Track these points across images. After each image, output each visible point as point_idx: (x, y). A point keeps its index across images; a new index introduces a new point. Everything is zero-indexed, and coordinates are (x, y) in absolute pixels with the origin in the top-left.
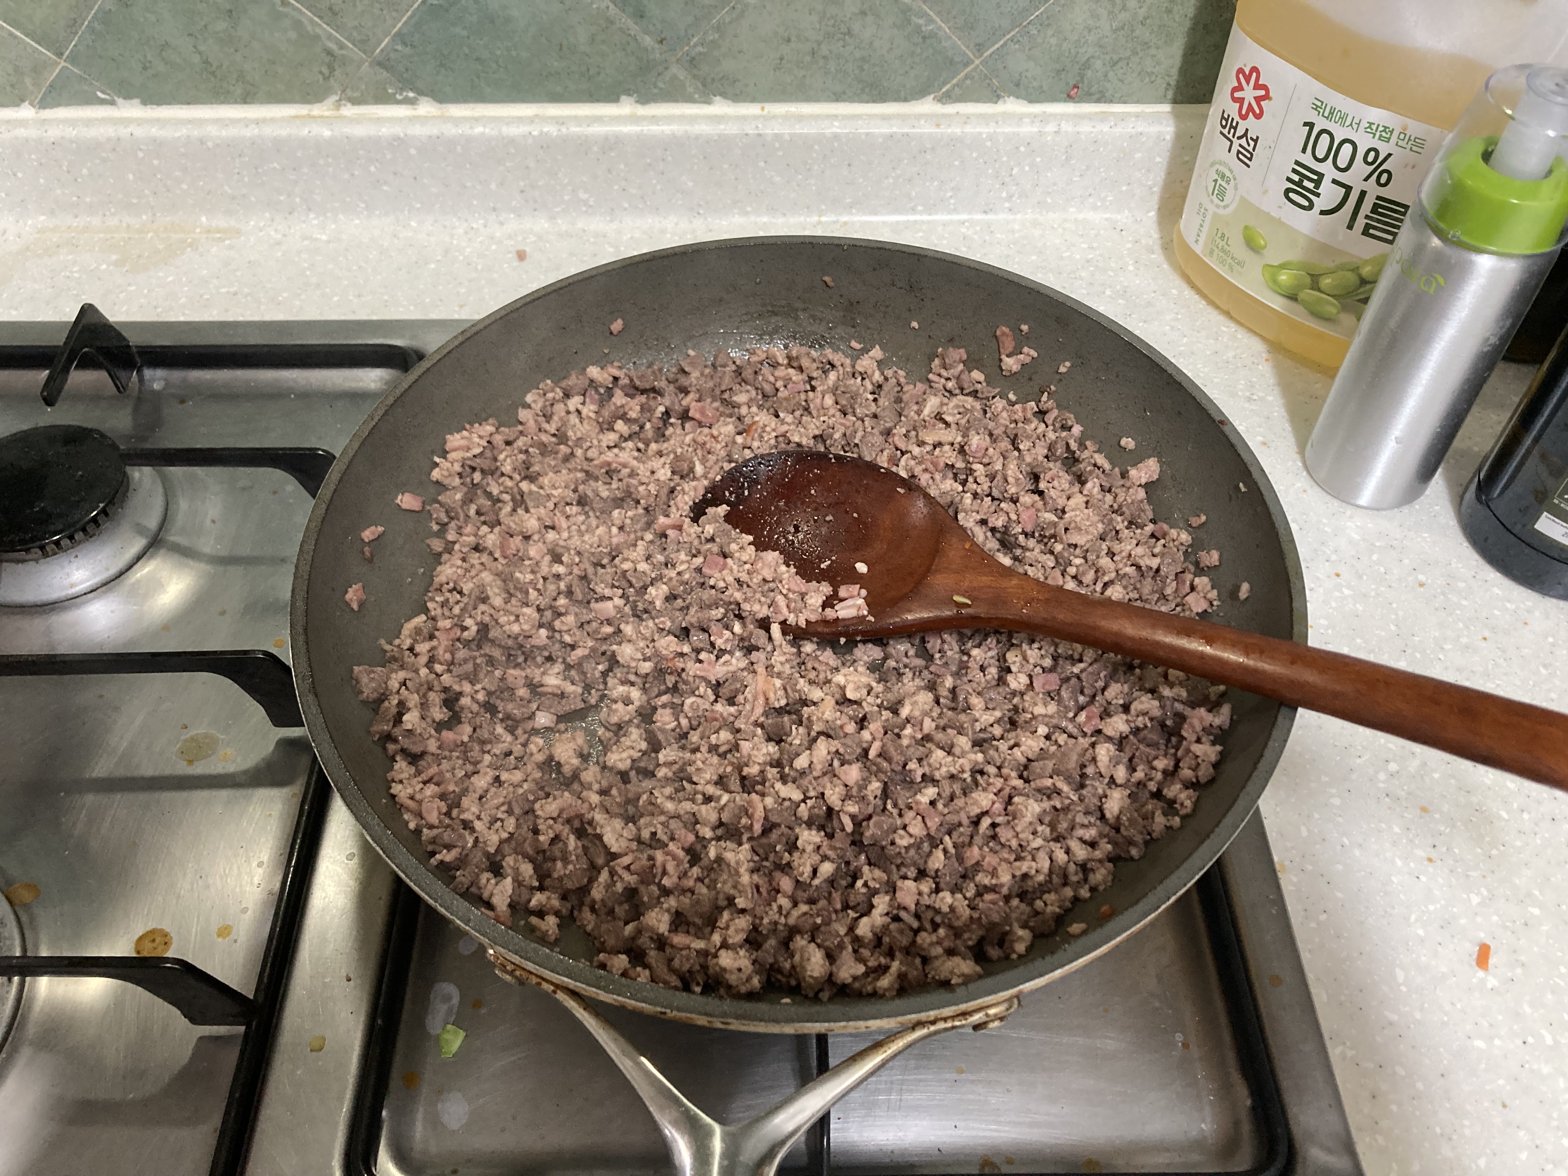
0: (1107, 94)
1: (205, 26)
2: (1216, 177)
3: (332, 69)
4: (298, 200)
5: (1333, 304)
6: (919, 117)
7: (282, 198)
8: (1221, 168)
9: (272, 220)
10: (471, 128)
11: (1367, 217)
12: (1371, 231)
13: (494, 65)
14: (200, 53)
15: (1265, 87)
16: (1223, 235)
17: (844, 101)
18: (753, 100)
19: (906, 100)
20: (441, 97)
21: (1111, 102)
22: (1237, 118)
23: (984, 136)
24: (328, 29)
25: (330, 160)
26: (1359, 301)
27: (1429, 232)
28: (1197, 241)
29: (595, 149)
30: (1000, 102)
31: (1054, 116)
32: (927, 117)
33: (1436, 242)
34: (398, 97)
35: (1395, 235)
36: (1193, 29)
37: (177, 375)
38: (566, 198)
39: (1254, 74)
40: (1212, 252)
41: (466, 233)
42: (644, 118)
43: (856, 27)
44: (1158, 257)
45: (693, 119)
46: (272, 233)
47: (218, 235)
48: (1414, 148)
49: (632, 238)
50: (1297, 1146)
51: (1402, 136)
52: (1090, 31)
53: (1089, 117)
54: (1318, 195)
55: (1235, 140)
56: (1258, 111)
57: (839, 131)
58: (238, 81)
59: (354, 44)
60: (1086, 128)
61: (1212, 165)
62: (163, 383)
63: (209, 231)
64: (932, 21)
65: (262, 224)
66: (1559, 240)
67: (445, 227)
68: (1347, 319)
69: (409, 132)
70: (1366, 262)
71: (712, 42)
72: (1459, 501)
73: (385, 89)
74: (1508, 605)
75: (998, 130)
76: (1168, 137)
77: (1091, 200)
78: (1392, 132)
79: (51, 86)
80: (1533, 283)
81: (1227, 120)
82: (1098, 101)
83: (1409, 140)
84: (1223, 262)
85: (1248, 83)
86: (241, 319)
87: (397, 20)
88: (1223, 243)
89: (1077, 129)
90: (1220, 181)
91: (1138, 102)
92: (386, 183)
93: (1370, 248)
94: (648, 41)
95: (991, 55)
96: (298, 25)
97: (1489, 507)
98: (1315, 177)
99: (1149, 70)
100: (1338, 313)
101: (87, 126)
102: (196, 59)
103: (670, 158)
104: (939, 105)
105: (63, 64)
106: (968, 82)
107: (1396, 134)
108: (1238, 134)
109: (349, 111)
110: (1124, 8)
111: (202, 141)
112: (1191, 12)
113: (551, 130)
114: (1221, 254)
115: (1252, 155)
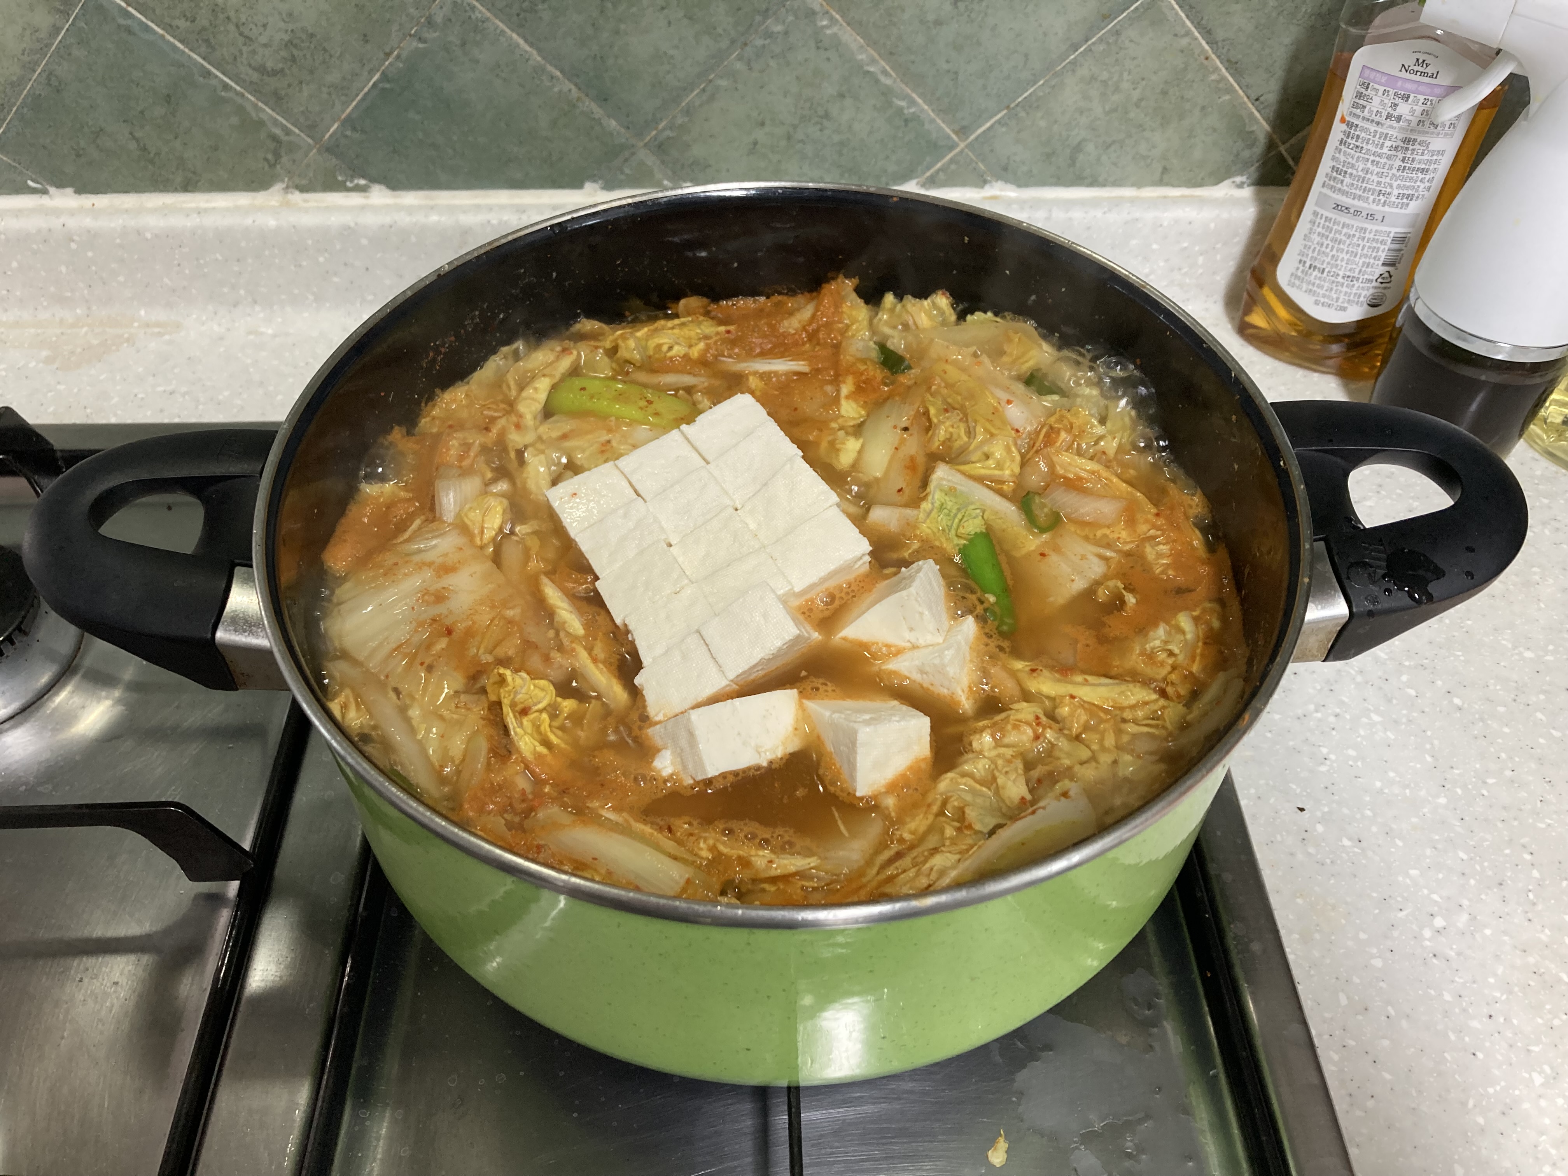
1: (142, 112)
3: (277, 156)
9: (215, 313)
10: (426, 217)
14: (137, 140)
20: (394, 184)
21: (1104, 185)
24: (274, 114)
25: (276, 251)
30: (987, 187)
31: (1045, 201)
34: (349, 184)
43: (834, 111)
46: (216, 328)
52: (1081, 113)
58: (177, 169)
59: (301, 130)
63: (148, 325)
64: (913, 103)
65: (204, 318)
69: (359, 221)
71: (681, 126)
73: (335, 177)
82: (1090, 185)
91: (1133, 185)
92: (336, 274)
94: (613, 125)
95: (977, 139)
99: (1144, 154)
101: (17, 216)
102: (133, 145)
106: (953, 167)
109: (297, 198)
111: (139, 232)
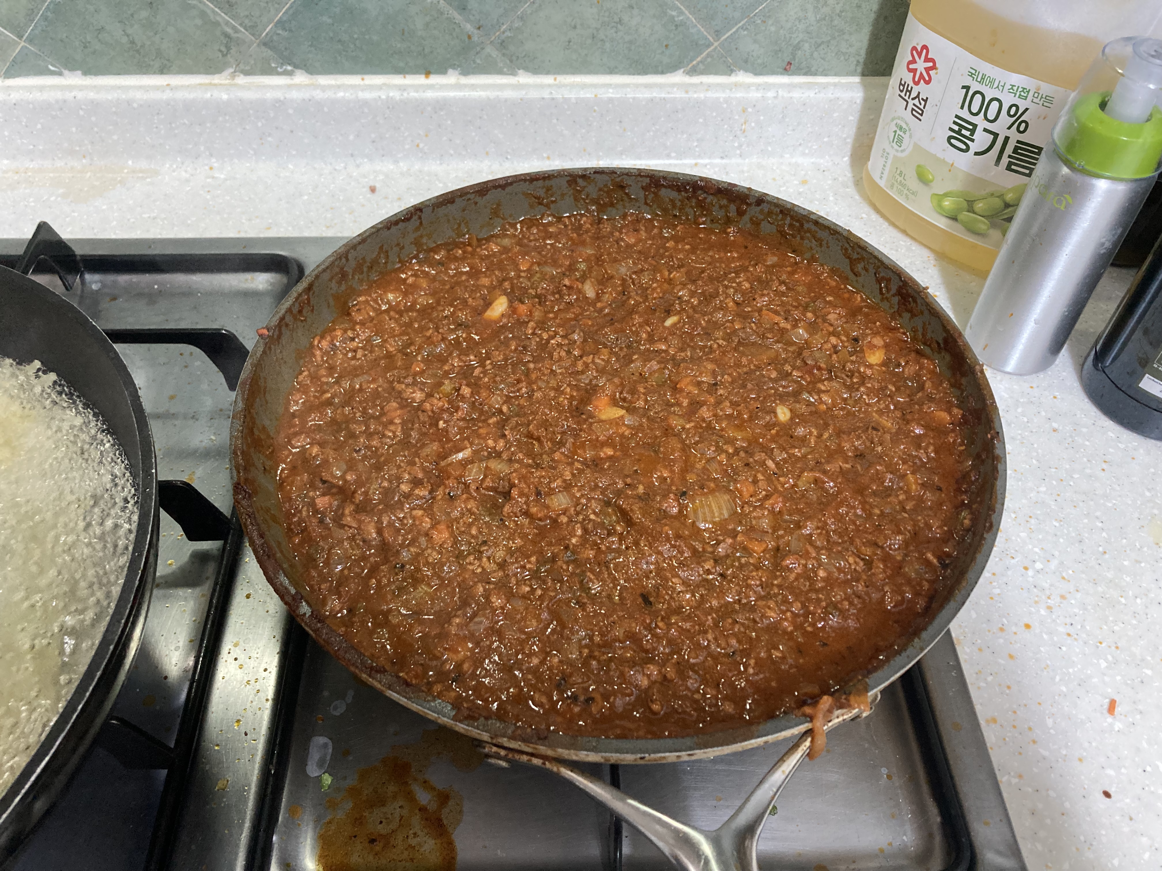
0: (813, 69)
1: (132, 15)
2: (895, 129)
3: (228, 48)
4: (202, 148)
5: (984, 223)
6: (673, 85)
7: (190, 146)
8: (899, 122)
9: (183, 163)
10: (335, 93)
11: (1010, 156)
12: (1013, 167)
13: (352, 46)
14: (128, 36)
15: (932, 60)
16: (901, 172)
17: (616, 73)
18: (548, 73)
19: (662, 73)
20: (311, 70)
21: (815, 74)
22: (911, 84)
23: (721, 100)
24: (227, 18)
25: (227, 118)
26: (1004, 220)
27: (1061, 163)
28: (881, 177)
29: (429, 109)
30: (733, 75)
31: (774, 85)
32: (679, 86)
33: (1065, 170)
34: (279, 70)
35: (1031, 170)
36: (877, 21)
37: (110, 278)
38: (407, 147)
39: (925, 51)
40: (892, 186)
41: (331, 173)
42: (465, 86)
43: (626, 18)
44: (851, 190)
45: (502, 87)
46: (183, 174)
47: (140, 175)
48: (1045, 104)
49: (456, 177)
50: (977, 851)
51: (1036, 95)
52: (800, 21)
53: (800, 86)
54: (973, 141)
55: (910, 101)
56: (927, 79)
57: (613, 96)
58: (156, 57)
59: (247, 30)
60: (796, 94)
61: (893, 120)
62: (99, 285)
63: (134, 172)
64: (681, 13)
65: (175, 166)
66: (1157, 169)
67: (315, 168)
68: (995, 234)
69: (287, 96)
70: (1010, 190)
71: (517, 28)
72: (1081, 367)
73: (270, 64)
74: (1120, 445)
75: (732, 95)
76: (858, 101)
77: (801, 149)
78: (1028, 92)
79: (13, 61)
80: (1138, 201)
81: (904, 86)
82: (806, 74)
83: (1042, 97)
84: (900, 192)
85: (920, 57)
86: (159, 237)
87: (278, 11)
88: (902, 178)
89: (791, 95)
90: (898, 132)
91: (835, 75)
92: (270, 135)
93: (1013, 180)
94: (469, 27)
95: (726, 39)
96: (203, 15)
97: (1104, 372)
98: (971, 127)
99: (844, 50)
100: (988, 229)
101: (41, 91)
102: (125, 40)
103: (485, 117)
104: (687, 76)
105: (23, 44)
106: (709, 60)
107: (1031, 93)
108: (912, 96)
109: (242, 80)
110: (825, 4)
111: (129, 103)
112: (875, 7)
113: (395, 94)
114: (899, 187)
115: (923, 111)
